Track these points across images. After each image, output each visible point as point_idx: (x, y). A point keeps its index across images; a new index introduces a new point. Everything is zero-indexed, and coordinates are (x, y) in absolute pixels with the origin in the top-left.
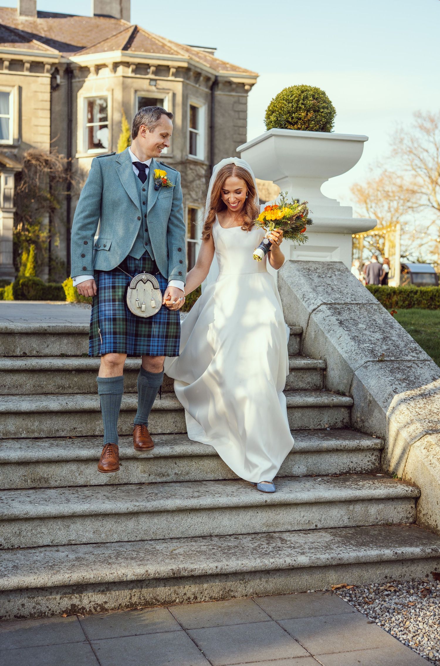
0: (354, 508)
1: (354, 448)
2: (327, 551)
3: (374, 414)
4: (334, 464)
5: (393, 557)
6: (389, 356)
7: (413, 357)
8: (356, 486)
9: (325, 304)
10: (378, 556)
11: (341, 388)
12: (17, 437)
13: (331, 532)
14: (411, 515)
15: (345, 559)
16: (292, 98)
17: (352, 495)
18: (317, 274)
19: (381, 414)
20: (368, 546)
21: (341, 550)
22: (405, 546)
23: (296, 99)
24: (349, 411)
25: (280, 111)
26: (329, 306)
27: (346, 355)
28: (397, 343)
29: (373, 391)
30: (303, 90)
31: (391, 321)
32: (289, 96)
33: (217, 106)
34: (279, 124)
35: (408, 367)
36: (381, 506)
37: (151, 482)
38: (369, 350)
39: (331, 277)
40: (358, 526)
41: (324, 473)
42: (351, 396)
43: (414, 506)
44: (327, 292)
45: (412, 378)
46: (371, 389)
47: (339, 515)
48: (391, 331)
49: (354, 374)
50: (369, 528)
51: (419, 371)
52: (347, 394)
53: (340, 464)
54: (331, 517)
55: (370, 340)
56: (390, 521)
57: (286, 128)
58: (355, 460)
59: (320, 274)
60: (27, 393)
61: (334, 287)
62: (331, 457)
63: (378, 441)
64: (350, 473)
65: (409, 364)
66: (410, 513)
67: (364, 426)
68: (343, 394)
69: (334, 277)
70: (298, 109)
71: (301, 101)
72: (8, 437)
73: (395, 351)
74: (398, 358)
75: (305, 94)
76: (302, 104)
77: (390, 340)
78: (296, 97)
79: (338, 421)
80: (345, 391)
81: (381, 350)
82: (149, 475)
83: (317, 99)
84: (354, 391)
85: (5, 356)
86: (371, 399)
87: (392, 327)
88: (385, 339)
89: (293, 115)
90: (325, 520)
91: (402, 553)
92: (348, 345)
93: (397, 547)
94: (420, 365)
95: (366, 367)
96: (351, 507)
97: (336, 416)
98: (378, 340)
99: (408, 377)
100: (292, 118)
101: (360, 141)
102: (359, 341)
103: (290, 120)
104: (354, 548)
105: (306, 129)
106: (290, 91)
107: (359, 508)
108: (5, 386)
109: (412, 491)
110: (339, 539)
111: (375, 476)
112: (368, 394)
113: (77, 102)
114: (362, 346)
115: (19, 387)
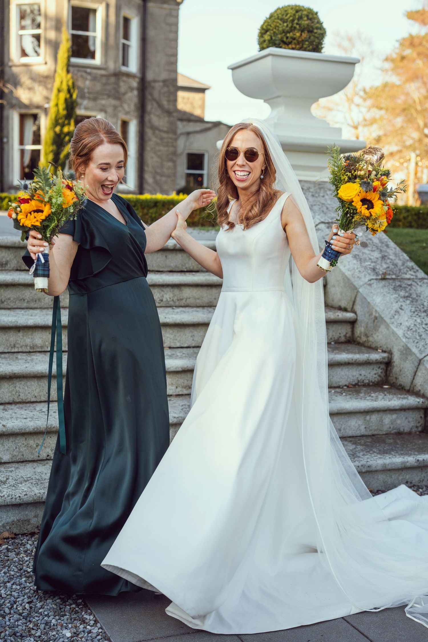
0: (370, 418)
1: (364, 362)
2: (356, 459)
3: (380, 330)
4: (345, 377)
5: (416, 464)
6: (389, 274)
7: (412, 275)
8: (370, 398)
9: (323, 222)
10: (402, 463)
11: (343, 304)
12: (43, 350)
13: (351, 441)
14: (420, 424)
15: (374, 467)
16: (286, 18)
17: (370, 406)
18: (310, 194)
19: (388, 329)
20: (390, 453)
21: (368, 458)
22: (425, 454)
23: (291, 18)
24: (352, 326)
25: (274, 30)
26: (327, 225)
27: (349, 273)
28: (395, 262)
29: (380, 308)
30: (298, 10)
31: (386, 240)
32: (283, 15)
33: (149, 19)
34: (273, 43)
35: (409, 285)
36: (394, 416)
37: (178, 394)
38: (370, 268)
39: (323, 196)
40: (373, 435)
41: (335, 385)
42: (355, 313)
43: (423, 416)
44: (323, 211)
45: (414, 296)
46: (377, 306)
47: (357, 425)
48: (388, 250)
49: (358, 292)
50: (384, 436)
51: (419, 289)
52: (349, 309)
53: (350, 376)
54: (350, 427)
55: (370, 259)
56: (402, 430)
57: (281, 47)
58: (363, 372)
59: (313, 194)
60: (45, 306)
61: (328, 206)
62: (342, 369)
63: (385, 355)
64: (359, 385)
65: (410, 282)
66: (419, 422)
67: (368, 341)
68: (345, 310)
69: (327, 197)
70: (292, 29)
71: (296, 21)
72: (35, 350)
73: (395, 269)
74: (398, 276)
75: (299, 14)
76: (297, 24)
77: (389, 258)
78: (291, 16)
79: (342, 335)
80: (347, 307)
81: (381, 269)
82: (177, 387)
83: (311, 19)
84: (358, 308)
85: (17, 270)
86: (377, 315)
87: (387, 246)
88: (383, 257)
89: (288, 35)
90: (344, 429)
91: (424, 460)
92: (350, 263)
93: (417, 455)
94: (420, 284)
95: (370, 285)
96: (368, 417)
97: (339, 331)
98: (377, 258)
99: (411, 294)
100: (287, 38)
101: (352, 64)
102: (361, 260)
103: (285, 39)
104: (379, 456)
105: (300, 49)
106: (284, 10)
107: (374, 418)
108: (24, 300)
109: (423, 402)
110: (361, 447)
111: (382, 388)
112: (374, 310)
113: (9, 8)
114: (363, 264)
115: (37, 301)
